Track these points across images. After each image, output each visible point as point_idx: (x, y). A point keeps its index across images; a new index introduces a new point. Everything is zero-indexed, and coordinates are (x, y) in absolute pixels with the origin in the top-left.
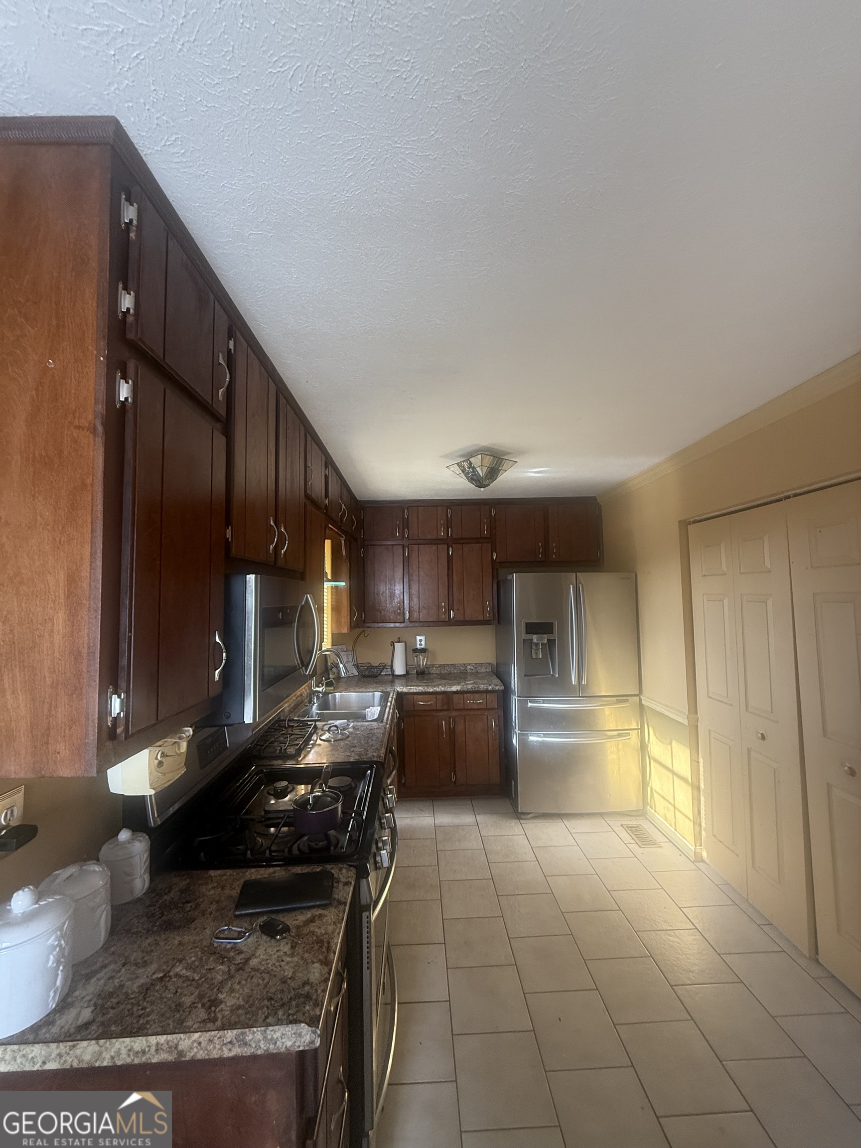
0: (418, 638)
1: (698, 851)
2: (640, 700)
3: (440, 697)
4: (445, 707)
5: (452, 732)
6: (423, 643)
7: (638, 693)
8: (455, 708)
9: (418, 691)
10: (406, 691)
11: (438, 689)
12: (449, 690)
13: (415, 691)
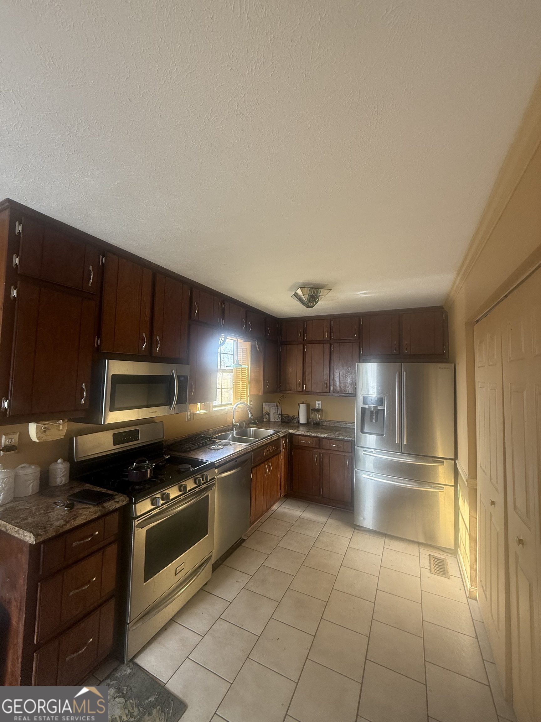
0: (317, 402)
1: (472, 590)
2: (455, 464)
3: (314, 439)
4: (317, 447)
5: (321, 463)
6: (320, 405)
7: (453, 458)
8: (323, 448)
9: (301, 434)
10: (294, 433)
11: (313, 434)
12: (319, 435)
13: (299, 434)
